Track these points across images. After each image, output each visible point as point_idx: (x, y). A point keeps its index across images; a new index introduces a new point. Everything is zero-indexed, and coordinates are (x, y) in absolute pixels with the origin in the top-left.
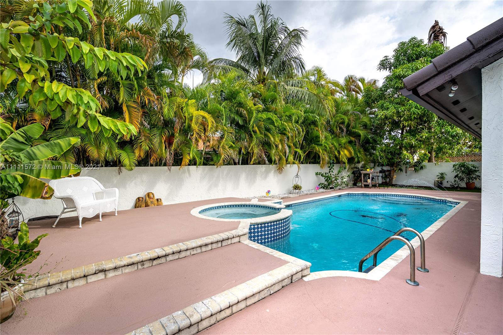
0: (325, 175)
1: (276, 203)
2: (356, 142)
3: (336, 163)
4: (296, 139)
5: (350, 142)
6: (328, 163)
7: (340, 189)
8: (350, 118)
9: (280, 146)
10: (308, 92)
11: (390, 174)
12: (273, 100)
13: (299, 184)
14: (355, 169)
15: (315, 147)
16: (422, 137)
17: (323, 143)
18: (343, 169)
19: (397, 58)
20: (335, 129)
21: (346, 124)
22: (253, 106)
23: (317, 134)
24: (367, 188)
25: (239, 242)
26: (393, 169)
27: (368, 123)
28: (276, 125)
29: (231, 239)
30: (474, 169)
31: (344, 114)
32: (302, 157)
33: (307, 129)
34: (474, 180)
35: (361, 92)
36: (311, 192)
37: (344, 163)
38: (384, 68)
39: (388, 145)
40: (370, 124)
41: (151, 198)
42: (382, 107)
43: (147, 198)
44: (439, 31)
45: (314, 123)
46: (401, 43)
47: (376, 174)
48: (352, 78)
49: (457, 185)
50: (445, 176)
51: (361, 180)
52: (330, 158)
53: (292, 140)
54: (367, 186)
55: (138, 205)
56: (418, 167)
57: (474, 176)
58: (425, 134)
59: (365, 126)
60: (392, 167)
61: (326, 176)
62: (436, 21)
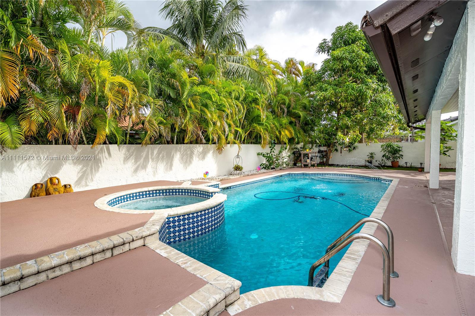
0: (266, 155)
1: (209, 186)
2: (296, 123)
3: (277, 144)
4: (236, 116)
5: (291, 123)
6: (269, 144)
7: (281, 169)
8: (291, 99)
9: (219, 124)
10: (249, 69)
11: (327, 154)
12: (211, 74)
13: (240, 164)
14: (295, 150)
15: (256, 127)
16: (356, 119)
17: (264, 122)
18: (284, 149)
19: (334, 42)
20: (276, 109)
21: (287, 104)
22: (187, 77)
23: (259, 113)
24: (307, 167)
25: (144, 245)
26: (330, 149)
27: (307, 104)
28: (213, 99)
29: (129, 243)
30: (399, 149)
31: (285, 95)
32: (243, 137)
33: (248, 108)
34: (398, 159)
35: (301, 75)
36: (252, 173)
37: (285, 144)
38: (323, 51)
39: (325, 126)
40: (309, 105)
41: (54, 185)
42: (321, 89)
43: (49, 184)
45: (255, 101)
46: (338, 27)
47: (314, 155)
48: (292, 61)
49: (384, 164)
50: (374, 156)
51: (301, 161)
52: (271, 138)
53: (232, 118)
54: (306, 166)
55: (34, 194)
56: (351, 147)
57: (398, 155)
58: (359, 116)
59: (305, 108)
60: (329, 147)
61: (267, 157)
62: (367, 11)
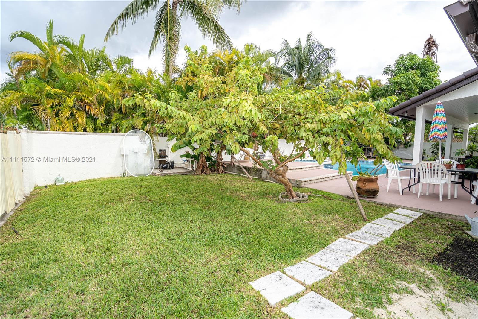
35: (369, 88)
38: (387, 73)
44: (432, 43)
46: (401, 55)
48: (362, 78)
50: (426, 152)
56: (407, 145)
62: (431, 35)
